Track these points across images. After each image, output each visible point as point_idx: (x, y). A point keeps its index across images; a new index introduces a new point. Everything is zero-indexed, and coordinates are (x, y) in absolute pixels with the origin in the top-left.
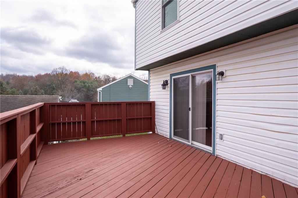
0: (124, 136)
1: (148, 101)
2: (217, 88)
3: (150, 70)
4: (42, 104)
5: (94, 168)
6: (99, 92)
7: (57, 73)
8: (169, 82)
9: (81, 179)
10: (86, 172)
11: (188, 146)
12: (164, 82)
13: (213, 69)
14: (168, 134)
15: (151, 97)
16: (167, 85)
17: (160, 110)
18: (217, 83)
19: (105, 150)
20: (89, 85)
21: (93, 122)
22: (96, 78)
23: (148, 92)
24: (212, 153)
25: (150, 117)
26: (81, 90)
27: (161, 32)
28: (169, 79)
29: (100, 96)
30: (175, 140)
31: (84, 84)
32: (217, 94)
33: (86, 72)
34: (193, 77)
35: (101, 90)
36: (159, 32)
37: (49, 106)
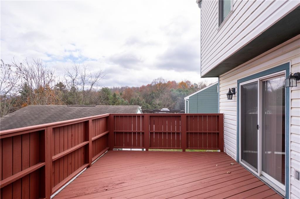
0: (184, 151)
1: (218, 113)
2: (291, 99)
3: (220, 76)
4: (108, 115)
5: (126, 181)
6: (186, 101)
7: (156, 83)
8: (236, 90)
9: (106, 190)
10: (116, 183)
11: (256, 177)
12: (230, 90)
13: (285, 70)
14: (236, 155)
15: (220, 108)
16: (235, 94)
17: (228, 124)
18: (291, 91)
19: (153, 164)
20: (184, 94)
21: (152, 133)
22: (192, 86)
23: (218, 102)
24: (285, 196)
25: (217, 132)
26: (177, 98)
27: (219, 30)
28: (237, 86)
29: (187, 105)
30: (241, 166)
31: (180, 92)
32: (291, 108)
33: (182, 81)
34: (264, 83)
35: (189, 99)
36: (217, 31)
37: (113, 116)
